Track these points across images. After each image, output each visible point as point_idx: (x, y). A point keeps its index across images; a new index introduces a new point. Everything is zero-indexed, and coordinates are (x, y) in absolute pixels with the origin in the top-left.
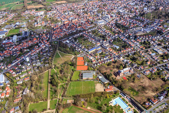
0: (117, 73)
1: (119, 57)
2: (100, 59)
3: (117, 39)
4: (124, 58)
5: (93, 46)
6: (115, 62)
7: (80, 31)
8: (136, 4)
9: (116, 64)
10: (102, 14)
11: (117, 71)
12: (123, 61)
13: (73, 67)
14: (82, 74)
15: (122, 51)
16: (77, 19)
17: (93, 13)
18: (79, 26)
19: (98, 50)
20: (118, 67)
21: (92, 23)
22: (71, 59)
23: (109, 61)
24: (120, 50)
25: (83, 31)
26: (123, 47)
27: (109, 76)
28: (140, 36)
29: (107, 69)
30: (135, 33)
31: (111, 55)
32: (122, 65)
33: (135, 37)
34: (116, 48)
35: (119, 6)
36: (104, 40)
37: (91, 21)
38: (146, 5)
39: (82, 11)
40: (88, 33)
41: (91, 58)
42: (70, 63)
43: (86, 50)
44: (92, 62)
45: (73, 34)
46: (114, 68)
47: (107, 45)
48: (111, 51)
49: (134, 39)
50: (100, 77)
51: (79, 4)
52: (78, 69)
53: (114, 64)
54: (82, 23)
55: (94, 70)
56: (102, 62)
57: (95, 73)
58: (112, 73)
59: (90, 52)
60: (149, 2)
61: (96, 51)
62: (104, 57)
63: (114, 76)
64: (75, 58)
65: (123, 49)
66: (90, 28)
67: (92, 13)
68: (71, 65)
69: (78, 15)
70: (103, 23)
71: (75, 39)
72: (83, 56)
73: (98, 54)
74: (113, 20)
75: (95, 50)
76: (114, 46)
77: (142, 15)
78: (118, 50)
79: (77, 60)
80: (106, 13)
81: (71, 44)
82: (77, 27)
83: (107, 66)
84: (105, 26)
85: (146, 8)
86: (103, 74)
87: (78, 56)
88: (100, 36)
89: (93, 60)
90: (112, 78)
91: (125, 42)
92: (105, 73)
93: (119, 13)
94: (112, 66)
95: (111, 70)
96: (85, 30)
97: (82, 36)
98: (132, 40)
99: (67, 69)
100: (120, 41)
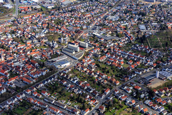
7: (19, 90)
8: (121, 19)
10: (59, 43)
17: (39, 40)
18: (12, 76)
21: (42, 65)
25: (25, 88)
28: (160, 89)
30: (146, 84)
33: (151, 93)
35: (89, 24)
37: (37, 61)
38: (139, 19)
39: (10, 36)
40: (39, 91)
49: (150, 98)
54: (18, 68)
60: (143, 15)
67: (35, 41)
70: (68, 64)
74: (87, 54)
77: (142, 40)
80: (67, 39)
84: (74, 69)
85: (142, 27)
88: (72, 99)
93: (94, 38)
96: (29, 86)
97: (25, 104)
98: (148, 102)
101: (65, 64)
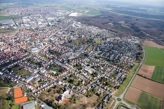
0: (59, 97)
1: (57, 82)
2: (40, 87)
3: (53, 64)
4: (62, 81)
5: (30, 75)
6: (55, 87)
7: (14, 61)
8: (64, 33)
9: (56, 89)
10: (35, 43)
11: (58, 95)
12: (62, 85)
13: (10, 102)
14: (22, 107)
15: (59, 76)
16: (9, 49)
17: (26, 42)
18: (12, 55)
19: (36, 78)
20: (58, 92)
21: (26, 51)
22: (7, 92)
23: (48, 87)
24: (58, 75)
25: (18, 60)
26: (59, 71)
27: (51, 103)
28: (72, 60)
29: (48, 95)
30: (67, 58)
31: (50, 81)
32: (62, 89)
33: (68, 61)
34: (53, 73)
35: (49, 35)
36: (40, 67)
37: (24, 50)
38: (71, 34)
39: (13, 40)
40: (23, 61)
41: (30, 87)
42: (6, 97)
43: (23, 80)
44: (31, 91)
45: (6, 65)
46: (54, 93)
47: (44, 71)
48: (49, 76)
49: (68, 63)
50: (43, 106)
51: (10, 34)
52: (17, 102)
53: (54, 89)
54: (15, 52)
55: (35, 100)
56: (42, 89)
57: (36, 103)
58: (54, 98)
59: (28, 81)
60: (73, 32)
61: (35, 79)
62: (43, 84)
63: (56, 102)
64: (12, 90)
65: (60, 73)
66: (24, 57)
67: (24, 42)
68: (7, 99)
69: (10, 44)
70: (37, 51)
71: (10, 70)
72: (20, 86)
73: (36, 82)
74: (46, 47)
75: (32, 78)
76: (51, 71)
77: (70, 42)
78: (55, 75)
79: (15, 92)
80: (39, 41)
81: (5, 75)
82: (10, 57)
83: (47, 93)
84: (39, 53)
85: (72, 37)
86: (44, 102)
87: (15, 87)
88: (36, 64)
89: (32, 89)
90: (55, 104)
91: (60, 66)
92: (47, 100)
93: (50, 41)
94: (52, 92)
95: (52, 96)
96: (20, 59)
97: (16, 66)
98: (66, 64)
99: (3, 105)
100: (56, 66)
101: (35, 51)
